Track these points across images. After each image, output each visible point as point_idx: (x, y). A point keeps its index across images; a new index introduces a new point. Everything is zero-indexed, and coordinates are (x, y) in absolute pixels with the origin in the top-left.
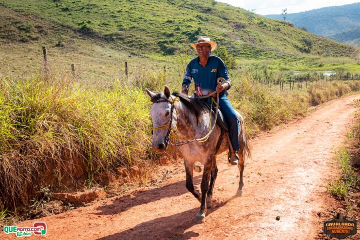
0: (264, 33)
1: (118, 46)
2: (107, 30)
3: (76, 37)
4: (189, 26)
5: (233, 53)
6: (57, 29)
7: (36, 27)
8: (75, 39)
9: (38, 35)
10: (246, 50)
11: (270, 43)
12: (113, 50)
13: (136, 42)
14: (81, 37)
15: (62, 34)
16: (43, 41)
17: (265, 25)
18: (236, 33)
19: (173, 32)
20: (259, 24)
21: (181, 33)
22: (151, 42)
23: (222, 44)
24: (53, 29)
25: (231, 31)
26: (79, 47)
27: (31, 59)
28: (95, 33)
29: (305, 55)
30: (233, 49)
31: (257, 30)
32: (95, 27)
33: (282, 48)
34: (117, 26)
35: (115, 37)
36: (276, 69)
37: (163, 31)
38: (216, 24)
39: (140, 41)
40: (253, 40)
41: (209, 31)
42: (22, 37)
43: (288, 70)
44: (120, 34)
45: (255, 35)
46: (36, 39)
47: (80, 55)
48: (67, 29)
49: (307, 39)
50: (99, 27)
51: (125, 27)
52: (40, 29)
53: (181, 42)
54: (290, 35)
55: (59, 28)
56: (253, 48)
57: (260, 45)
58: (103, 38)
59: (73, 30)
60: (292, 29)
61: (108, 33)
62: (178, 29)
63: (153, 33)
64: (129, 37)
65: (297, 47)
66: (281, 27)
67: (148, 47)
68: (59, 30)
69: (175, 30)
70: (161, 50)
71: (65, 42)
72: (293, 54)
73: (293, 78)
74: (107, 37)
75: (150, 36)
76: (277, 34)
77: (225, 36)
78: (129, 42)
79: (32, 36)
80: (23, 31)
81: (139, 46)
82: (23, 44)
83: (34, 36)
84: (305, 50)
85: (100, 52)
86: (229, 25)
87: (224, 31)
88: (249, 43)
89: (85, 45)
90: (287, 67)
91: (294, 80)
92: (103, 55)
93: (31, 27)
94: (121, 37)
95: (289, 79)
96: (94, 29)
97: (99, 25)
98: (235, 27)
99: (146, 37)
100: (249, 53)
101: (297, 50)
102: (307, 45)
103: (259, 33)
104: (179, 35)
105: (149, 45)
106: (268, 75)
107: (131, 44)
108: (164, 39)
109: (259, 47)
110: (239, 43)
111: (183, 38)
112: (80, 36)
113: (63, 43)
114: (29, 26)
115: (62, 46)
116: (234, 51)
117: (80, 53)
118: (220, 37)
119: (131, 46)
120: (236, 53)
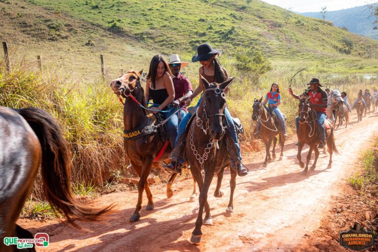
0: (301, 32)
1: (148, 46)
2: (138, 29)
3: (106, 36)
4: (222, 25)
5: (267, 54)
6: (86, 27)
7: (65, 25)
8: (105, 38)
9: (68, 34)
10: (282, 50)
11: (308, 43)
12: (144, 49)
13: (167, 42)
14: (111, 36)
15: (92, 33)
16: (73, 40)
17: (303, 25)
18: (271, 32)
19: (205, 31)
20: (296, 23)
21: (214, 32)
22: (182, 41)
23: (256, 44)
24: (83, 27)
25: (266, 30)
26: (109, 46)
27: (61, 58)
28: (125, 32)
29: (344, 56)
30: (268, 50)
31: (294, 30)
32: (125, 26)
33: (320, 49)
34: (148, 25)
35: (145, 36)
36: (313, 71)
37: (195, 31)
38: (250, 23)
39: (171, 41)
40: (289, 40)
41: (243, 31)
42: (52, 35)
43: (326, 72)
44: (151, 33)
45: (292, 35)
46: (66, 37)
47: (109, 55)
48: (97, 28)
49: (348, 39)
50: (129, 25)
51: (156, 26)
52: (70, 28)
53: (213, 42)
54: (329, 35)
55: (88, 26)
56: (289, 48)
57: (296, 46)
58: (133, 37)
59: (103, 29)
60: (332, 28)
61: (138, 32)
62: (211, 28)
63: (185, 32)
64: (160, 36)
65: (337, 47)
66: (320, 26)
67: (179, 46)
68: (88, 28)
69: (207, 29)
70: (193, 50)
71: (94, 41)
72: (332, 55)
73: (331, 81)
74: (138, 36)
75: (182, 35)
76: (316, 34)
77: (260, 35)
78: (160, 42)
79: (61, 34)
80: (53, 30)
81: (170, 46)
82: (53, 42)
83: (64, 34)
84: (345, 51)
85: (130, 51)
86: (265, 24)
87: (259, 30)
88: (285, 43)
89: (114, 44)
90: (325, 69)
91: (332, 83)
92: (133, 55)
93: (61, 25)
94: (151, 36)
95: (327, 82)
96: (125, 28)
97: (129, 24)
98: (270, 26)
99: (178, 37)
100: (284, 54)
101: (337, 50)
102: (347, 46)
103: (296, 33)
104: (212, 34)
105: (180, 45)
106: (304, 78)
107: (162, 43)
108: (196, 38)
109: (296, 48)
110: (274, 43)
111: (216, 38)
112: (110, 34)
113: (93, 42)
114: (59, 24)
115: (92, 45)
116: (269, 52)
117: (111, 52)
118: (254, 36)
119: (162, 46)
120: (271, 54)
